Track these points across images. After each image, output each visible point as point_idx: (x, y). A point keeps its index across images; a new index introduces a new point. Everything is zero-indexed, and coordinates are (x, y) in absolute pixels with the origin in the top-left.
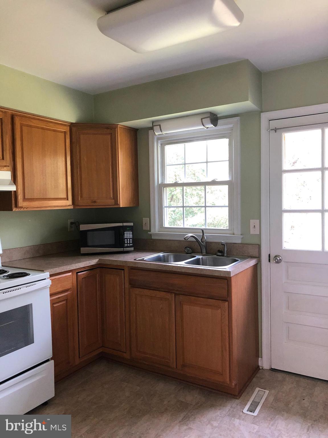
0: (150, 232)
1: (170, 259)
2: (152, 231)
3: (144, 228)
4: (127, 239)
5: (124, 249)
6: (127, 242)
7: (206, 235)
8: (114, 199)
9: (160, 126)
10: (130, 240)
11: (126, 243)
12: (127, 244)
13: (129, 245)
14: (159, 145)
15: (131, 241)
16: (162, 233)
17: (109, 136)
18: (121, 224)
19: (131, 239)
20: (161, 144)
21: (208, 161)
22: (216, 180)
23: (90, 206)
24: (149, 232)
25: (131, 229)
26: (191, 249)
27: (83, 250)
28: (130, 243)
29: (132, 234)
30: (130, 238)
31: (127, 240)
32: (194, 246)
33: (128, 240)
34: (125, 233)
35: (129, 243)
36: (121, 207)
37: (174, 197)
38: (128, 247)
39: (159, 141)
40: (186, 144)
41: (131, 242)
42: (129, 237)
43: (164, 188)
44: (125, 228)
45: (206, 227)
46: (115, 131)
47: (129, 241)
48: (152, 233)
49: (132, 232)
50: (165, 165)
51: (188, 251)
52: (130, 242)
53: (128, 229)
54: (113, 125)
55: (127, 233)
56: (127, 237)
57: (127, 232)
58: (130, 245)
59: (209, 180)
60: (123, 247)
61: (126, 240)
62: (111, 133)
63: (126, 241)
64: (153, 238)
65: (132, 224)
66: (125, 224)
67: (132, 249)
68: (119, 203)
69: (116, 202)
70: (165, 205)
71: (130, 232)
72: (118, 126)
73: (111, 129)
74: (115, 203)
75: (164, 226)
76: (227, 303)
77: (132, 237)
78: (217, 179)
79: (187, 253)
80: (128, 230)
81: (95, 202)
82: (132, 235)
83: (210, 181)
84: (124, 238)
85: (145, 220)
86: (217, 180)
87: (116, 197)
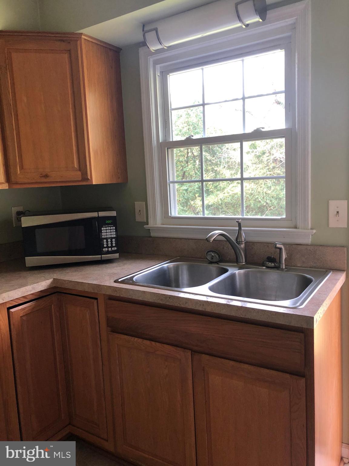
0: (148, 225)
1: (182, 272)
2: (151, 224)
3: (138, 219)
4: (107, 239)
5: (102, 256)
6: (107, 245)
7: (244, 230)
8: (80, 170)
9: (156, 30)
10: (111, 241)
11: (105, 246)
12: (108, 247)
13: (110, 249)
14: (158, 74)
15: (114, 242)
16: (167, 228)
17: (66, 56)
18: (95, 214)
19: (114, 240)
20: (162, 73)
21: (246, 96)
22: (261, 129)
23: (36, 183)
24: (145, 226)
25: (113, 221)
26: (218, 254)
27: (30, 261)
28: (112, 247)
29: (114, 231)
30: (112, 238)
31: (107, 242)
32: (223, 248)
33: (109, 240)
34: (102, 229)
35: (110, 245)
36: (94, 183)
37: (186, 174)
38: (108, 253)
39: (158, 67)
40: (204, 67)
41: (114, 245)
42: (110, 236)
43: (169, 150)
44: (103, 221)
45: (243, 216)
46: (76, 45)
47: (109, 243)
48: (151, 227)
49: (114, 228)
50: (170, 108)
51: (212, 258)
52: (112, 244)
53: (108, 222)
54: (72, 36)
55: (106, 230)
56: (107, 235)
57: (106, 227)
58: (113, 249)
59: (249, 130)
60: (101, 253)
61: (105, 241)
62: (69, 50)
63: (105, 243)
64: (152, 234)
65: (114, 214)
66: (102, 214)
67: (117, 255)
68: (89, 177)
69: (85, 176)
70: (171, 180)
71: (110, 227)
72: (81, 38)
73: (69, 43)
74: (82, 177)
75: (170, 215)
76: (303, 380)
77: (115, 236)
78: (263, 128)
79: (211, 263)
80: (108, 224)
81: (46, 176)
82: (115, 233)
83: (251, 132)
84: (101, 238)
85: (139, 205)
86: (263, 130)
87: (83, 167)
